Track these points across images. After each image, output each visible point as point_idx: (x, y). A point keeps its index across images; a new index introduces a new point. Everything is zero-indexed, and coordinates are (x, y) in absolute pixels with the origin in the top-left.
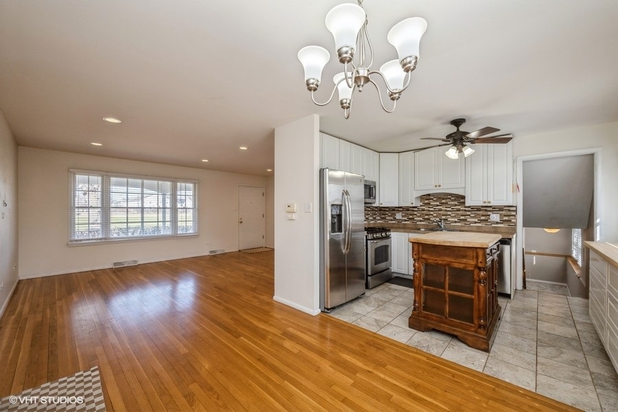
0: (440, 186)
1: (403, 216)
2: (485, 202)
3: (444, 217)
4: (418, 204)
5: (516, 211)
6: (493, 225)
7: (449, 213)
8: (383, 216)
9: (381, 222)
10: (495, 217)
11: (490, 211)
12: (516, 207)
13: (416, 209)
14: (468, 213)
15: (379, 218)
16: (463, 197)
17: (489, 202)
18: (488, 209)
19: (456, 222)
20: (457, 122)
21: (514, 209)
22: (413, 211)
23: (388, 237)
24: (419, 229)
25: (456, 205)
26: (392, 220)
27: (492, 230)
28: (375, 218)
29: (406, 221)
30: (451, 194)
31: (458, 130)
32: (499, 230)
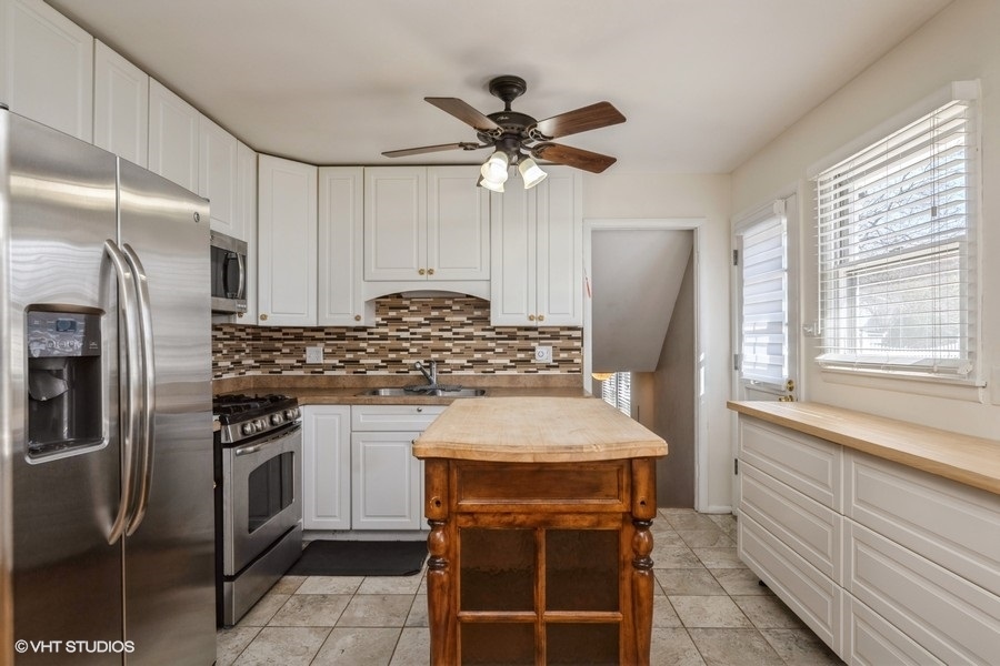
0: (431, 272)
1: (326, 355)
2: (531, 318)
3: (435, 356)
4: (370, 319)
5: (581, 339)
6: (541, 373)
7: (448, 345)
8: (264, 356)
9: (258, 373)
10: (544, 353)
11: (535, 339)
12: (582, 329)
13: (364, 335)
14: (491, 344)
15: (251, 362)
16: (484, 305)
17: (541, 318)
18: (532, 334)
19: (463, 367)
20: (505, 87)
21: (578, 334)
22: (356, 339)
23: (290, 427)
24: (375, 392)
25: (463, 325)
26: (292, 367)
27: (539, 384)
28: (238, 363)
29: (334, 367)
30: (453, 296)
31: (508, 108)
32: (552, 383)
